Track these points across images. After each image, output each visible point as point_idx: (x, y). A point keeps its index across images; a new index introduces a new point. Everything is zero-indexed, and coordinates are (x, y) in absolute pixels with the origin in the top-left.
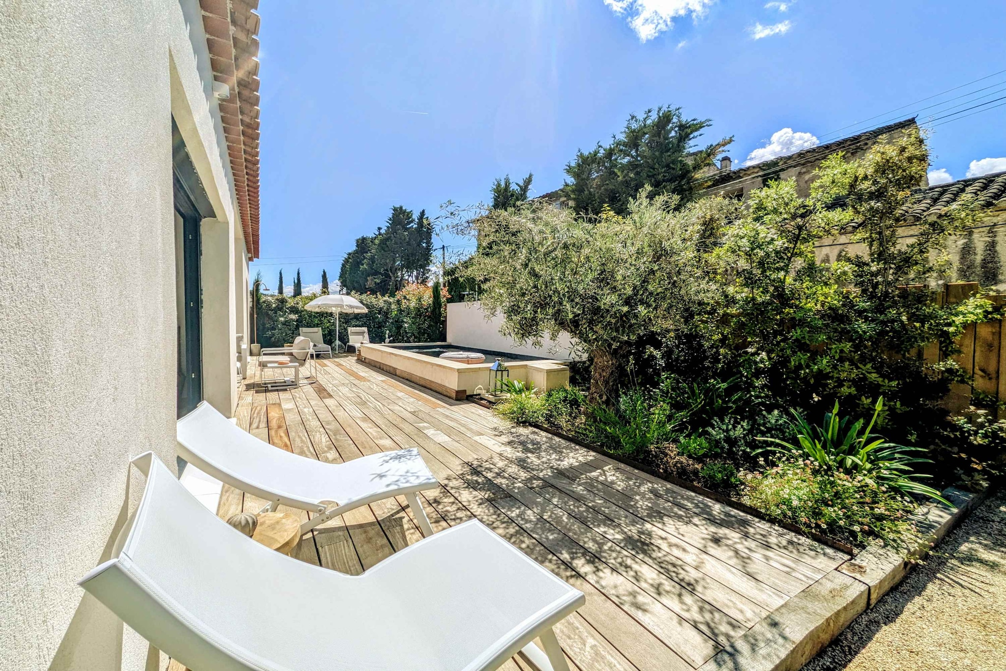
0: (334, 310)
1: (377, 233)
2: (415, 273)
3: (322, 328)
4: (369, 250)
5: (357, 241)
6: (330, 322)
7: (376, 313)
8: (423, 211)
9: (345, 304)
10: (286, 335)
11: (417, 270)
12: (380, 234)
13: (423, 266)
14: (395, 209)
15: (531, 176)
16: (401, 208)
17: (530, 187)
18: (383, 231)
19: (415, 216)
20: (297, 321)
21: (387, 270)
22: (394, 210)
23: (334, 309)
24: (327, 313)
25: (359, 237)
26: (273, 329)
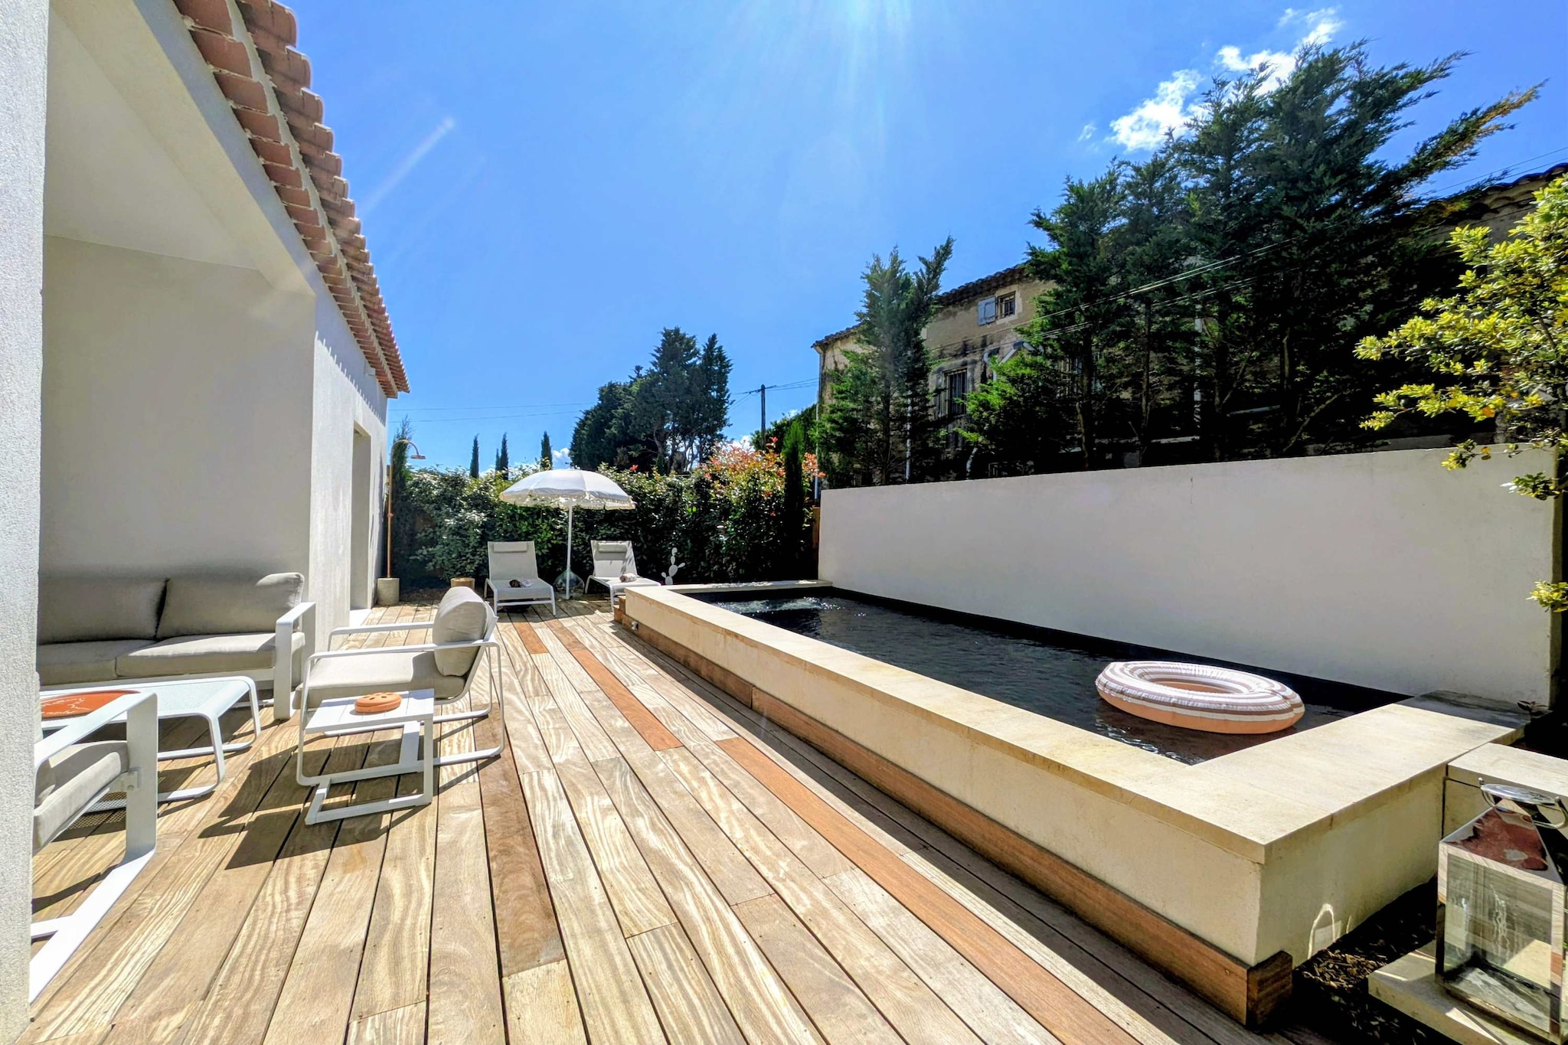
0: (562, 502)
1: (634, 375)
2: (697, 442)
3: (536, 544)
4: (620, 405)
5: (602, 390)
6: (553, 529)
7: (651, 511)
8: (714, 337)
9: (588, 489)
10: (460, 556)
11: (701, 437)
12: (639, 376)
13: (711, 430)
14: (667, 334)
15: (949, 242)
16: (677, 331)
17: (946, 264)
18: (643, 373)
20: (484, 526)
21: (651, 436)
22: (665, 335)
23: (562, 500)
24: (548, 510)
25: (605, 383)
26: (433, 542)
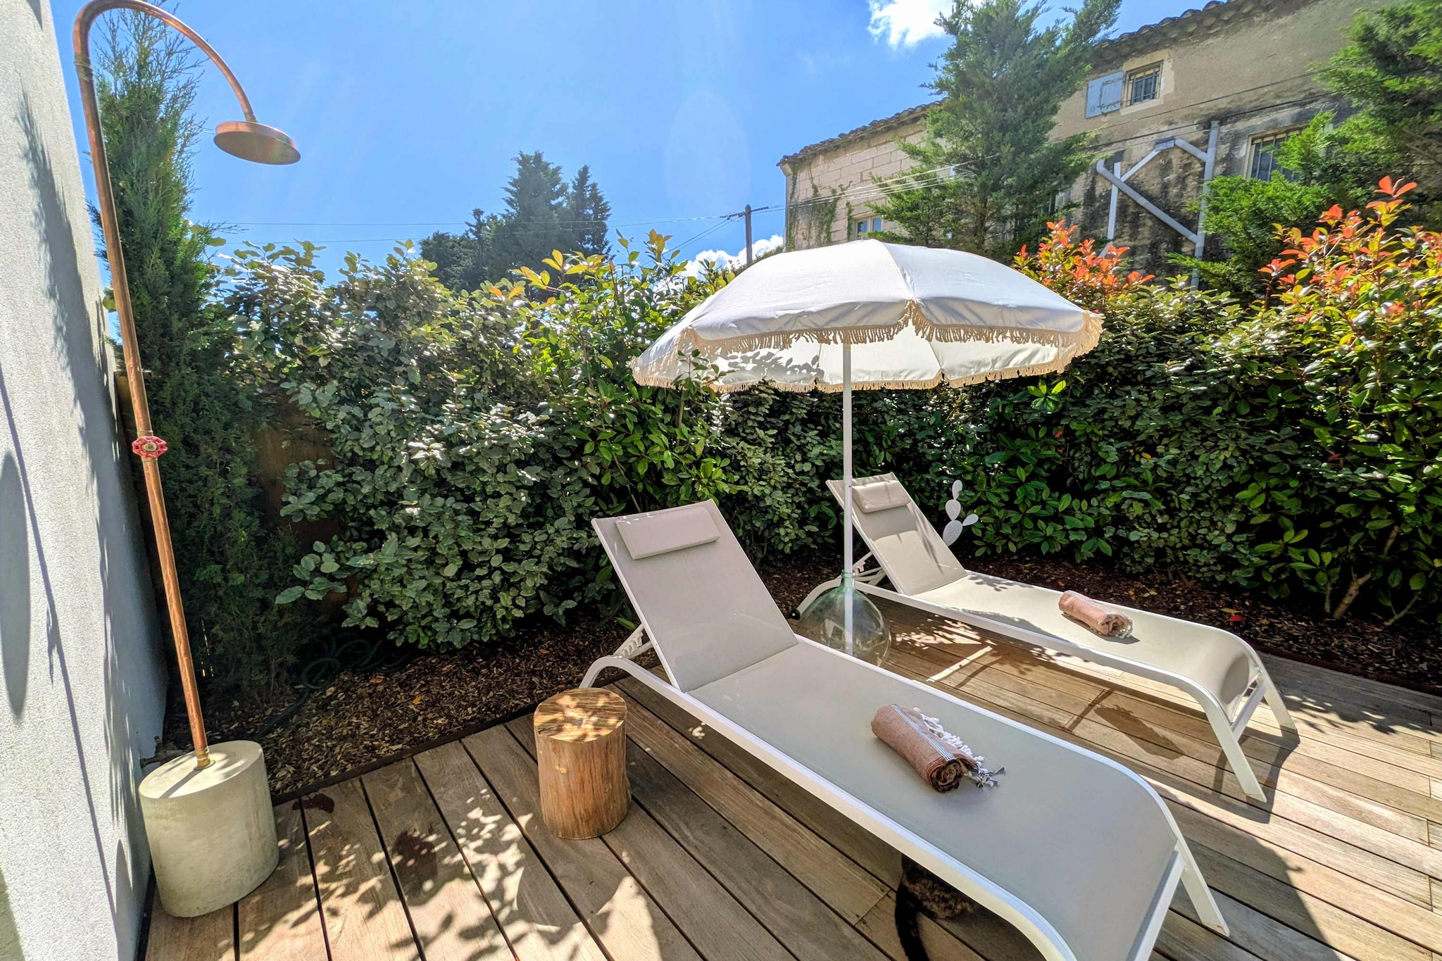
8: (585, 169)
14: (525, 161)
16: (538, 157)
19: (568, 178)
22: (522, 163)
